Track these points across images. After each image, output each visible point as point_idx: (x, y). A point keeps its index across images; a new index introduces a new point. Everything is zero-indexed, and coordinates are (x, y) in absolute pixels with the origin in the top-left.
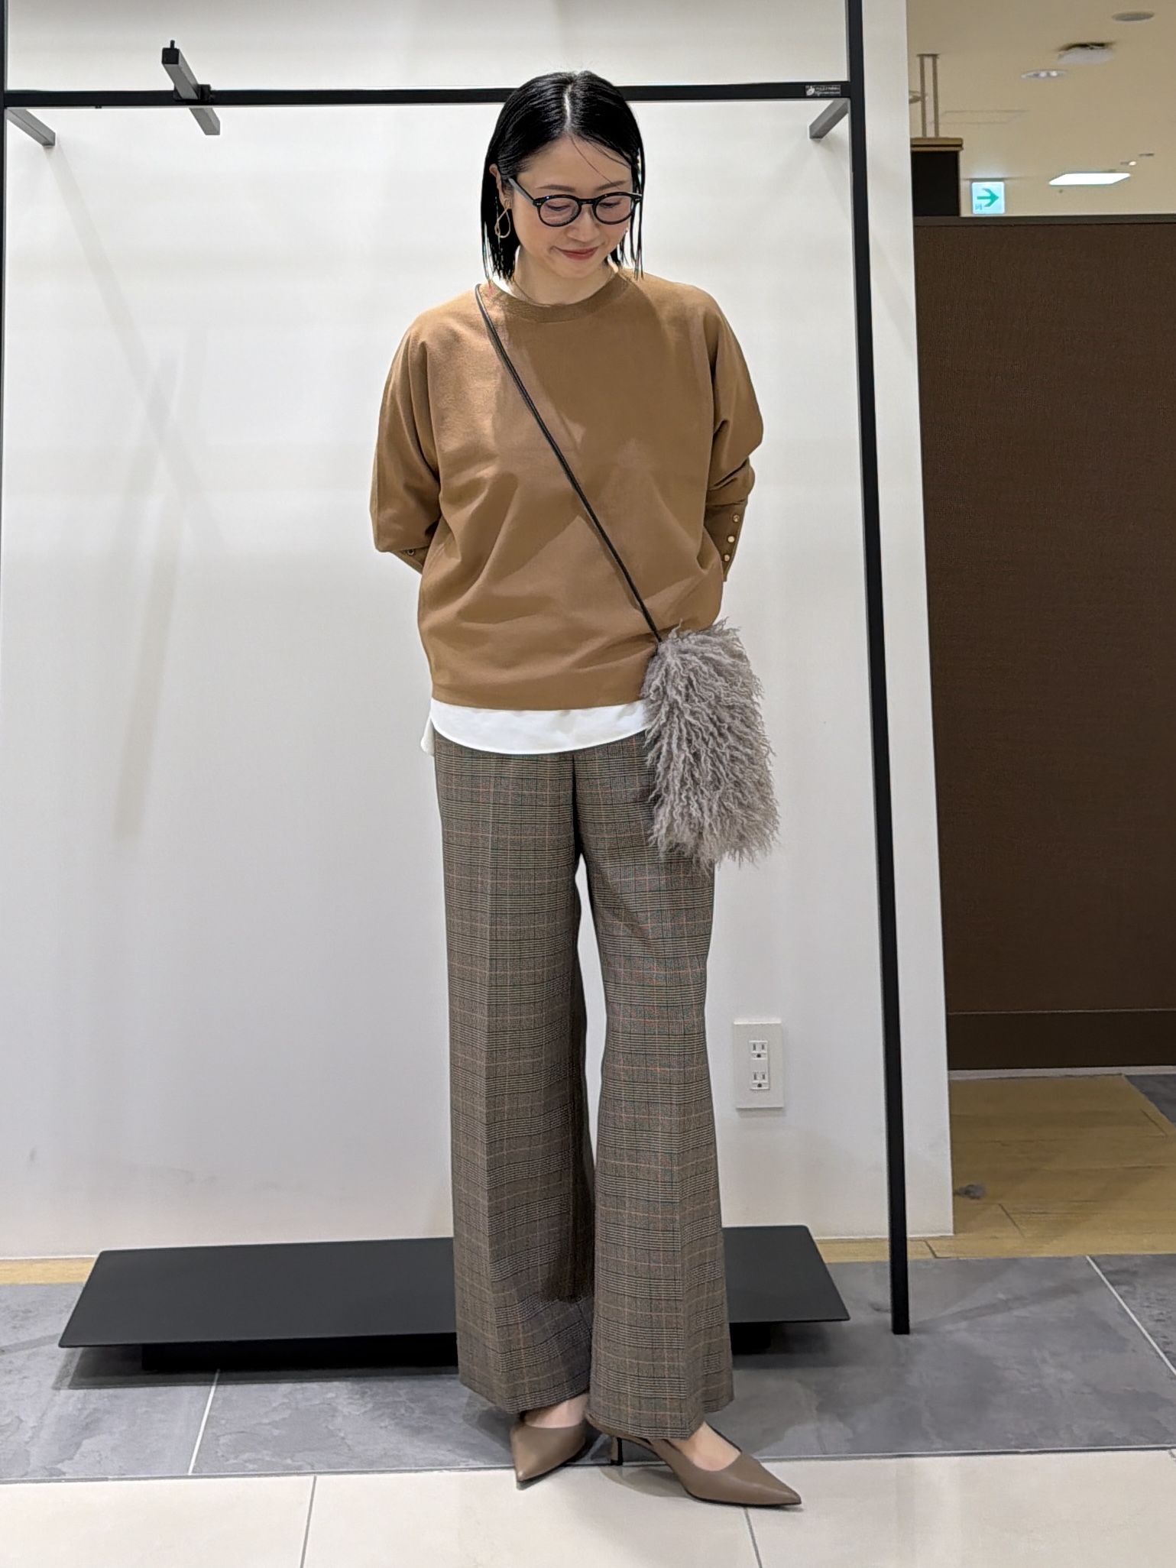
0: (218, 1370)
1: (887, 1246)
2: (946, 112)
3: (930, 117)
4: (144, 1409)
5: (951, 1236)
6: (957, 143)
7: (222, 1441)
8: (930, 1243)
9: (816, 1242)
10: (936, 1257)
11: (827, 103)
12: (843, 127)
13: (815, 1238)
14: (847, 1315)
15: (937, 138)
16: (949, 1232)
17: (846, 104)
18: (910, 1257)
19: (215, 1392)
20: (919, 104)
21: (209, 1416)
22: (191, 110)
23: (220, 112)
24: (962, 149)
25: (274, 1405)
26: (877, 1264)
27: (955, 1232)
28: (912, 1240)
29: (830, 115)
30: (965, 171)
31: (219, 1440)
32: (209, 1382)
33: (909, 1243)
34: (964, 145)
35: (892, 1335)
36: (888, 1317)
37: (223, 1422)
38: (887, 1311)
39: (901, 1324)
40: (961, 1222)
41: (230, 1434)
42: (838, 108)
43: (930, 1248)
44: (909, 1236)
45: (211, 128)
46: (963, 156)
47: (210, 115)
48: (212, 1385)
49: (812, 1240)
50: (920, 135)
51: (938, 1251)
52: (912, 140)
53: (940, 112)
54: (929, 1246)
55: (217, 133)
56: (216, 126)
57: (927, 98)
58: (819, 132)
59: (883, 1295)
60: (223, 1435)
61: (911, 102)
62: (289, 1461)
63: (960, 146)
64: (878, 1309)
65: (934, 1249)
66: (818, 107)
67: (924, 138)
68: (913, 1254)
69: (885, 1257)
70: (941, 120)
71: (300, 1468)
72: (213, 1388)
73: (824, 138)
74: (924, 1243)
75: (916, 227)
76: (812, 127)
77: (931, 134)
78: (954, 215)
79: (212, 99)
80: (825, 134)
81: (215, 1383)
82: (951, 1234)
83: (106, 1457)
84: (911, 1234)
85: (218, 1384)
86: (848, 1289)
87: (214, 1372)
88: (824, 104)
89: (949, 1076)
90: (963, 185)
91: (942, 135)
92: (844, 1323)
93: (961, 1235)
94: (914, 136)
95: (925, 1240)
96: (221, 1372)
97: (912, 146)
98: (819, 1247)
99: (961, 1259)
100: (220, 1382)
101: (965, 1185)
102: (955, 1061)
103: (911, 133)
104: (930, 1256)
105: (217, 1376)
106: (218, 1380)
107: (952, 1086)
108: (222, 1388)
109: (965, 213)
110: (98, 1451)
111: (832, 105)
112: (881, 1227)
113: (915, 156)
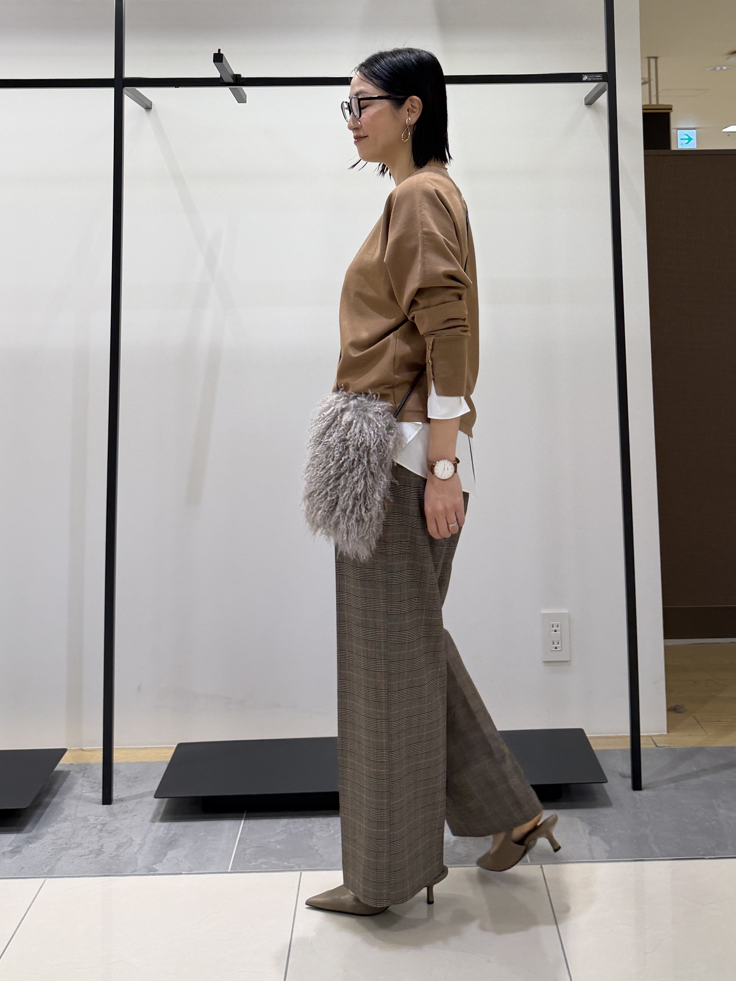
0: (246, 811)
1: (629, 740)
2: (663, 90)
3: (654, 93)
4: (203, 834)
5: (666, 734)
6: (670, 107)
7: (247, 852)
8: (654, 738)
9: (588, 738)
10: (657, 746)
11: (595, 84)
12: (603, 99)
13: (588, 735)
14: (606, 779)
15: (658, 105)
16: (665, 732)
17: (606, 84)
18: (642, 746)
19: (244, 823)
20: (647, 85)
21: (240, 838)
22: (230, 89)
23: (246, 90)
24: (672, 111)
25: (278, 831)
26: (623, 751)
27: (668, 732)
28: (643, 736)
29: (596, 92)
30: (674, 123)
31: (245, 851)
32: (240, 818)
33: (642, 739)
34: (673, 109)
35: (632, 791)
36: (629, 781)
37: (248, 841)
38: (628, 777)
39: (637, 785)
40: (671, 727)
41: (253, 847)
42: (600, 88)
43: (654, 741)
44: (641, 734)
45: (241, 99)
46: (672, 116)
47: (241, 92)
48: (242, 820)
49: (586, 737)
50: (648, 103)
51: (658, 743)
52: (643, 106)
53: (660, 90)
54: (653, 740)
55: (245, 102)
56: (244, 97)
57: (652, 82)
58: (590, 102)
59: (627, 768)
60: (248, 849)
61: (643, 84)
62: (286, 863)
63: (671, 109)
64: (624, 776)
65: (656, 742)
66: (588, 88)
67: (650, 105)
68: (644, 745)
69: (627, 745)
70: (660, 94)
71: (292, 867)
72: (243, 821)
73: (593, 105)
74: (650, 738)
75: (646, 156)
76: (586, 99)
77: (654, 102)
78: (668, 149)
79: (242, 82)
80: (594, 102)
81: (244, 819)
82: (666, 733)
83: (181, 861)
84: (643, 733)
85: (245, 819)
86: (606, 764)
87: (243, 812)
88: (593, 85)
89: (665, 643)
90: (673, 131)
91: (661, 103)
92: (604, 784)
93: (671, 734)
94: (644, 104)
95: (651, 737)
96: (247, 812)
97: (643, 109)
98: (590, 741)
99: (671, 747)
100: (248, 818)
101: (673, 705)
102: (668, 633)
103: (642, 103)
104: (654, 746)
105: (245, 815)
106: (246, 817)
107: (666, 648)
108: (247, 821)
109: (673, 148)
110: (176, 858)
111: (597, 86)
112: (626, 730)
113: (645, 115)
